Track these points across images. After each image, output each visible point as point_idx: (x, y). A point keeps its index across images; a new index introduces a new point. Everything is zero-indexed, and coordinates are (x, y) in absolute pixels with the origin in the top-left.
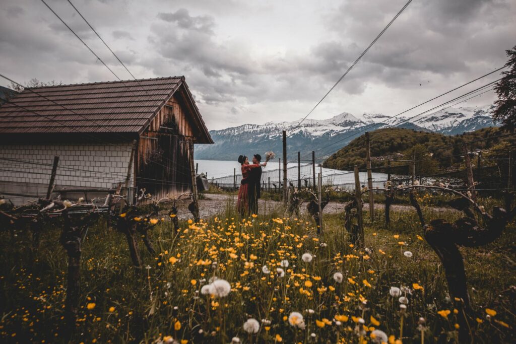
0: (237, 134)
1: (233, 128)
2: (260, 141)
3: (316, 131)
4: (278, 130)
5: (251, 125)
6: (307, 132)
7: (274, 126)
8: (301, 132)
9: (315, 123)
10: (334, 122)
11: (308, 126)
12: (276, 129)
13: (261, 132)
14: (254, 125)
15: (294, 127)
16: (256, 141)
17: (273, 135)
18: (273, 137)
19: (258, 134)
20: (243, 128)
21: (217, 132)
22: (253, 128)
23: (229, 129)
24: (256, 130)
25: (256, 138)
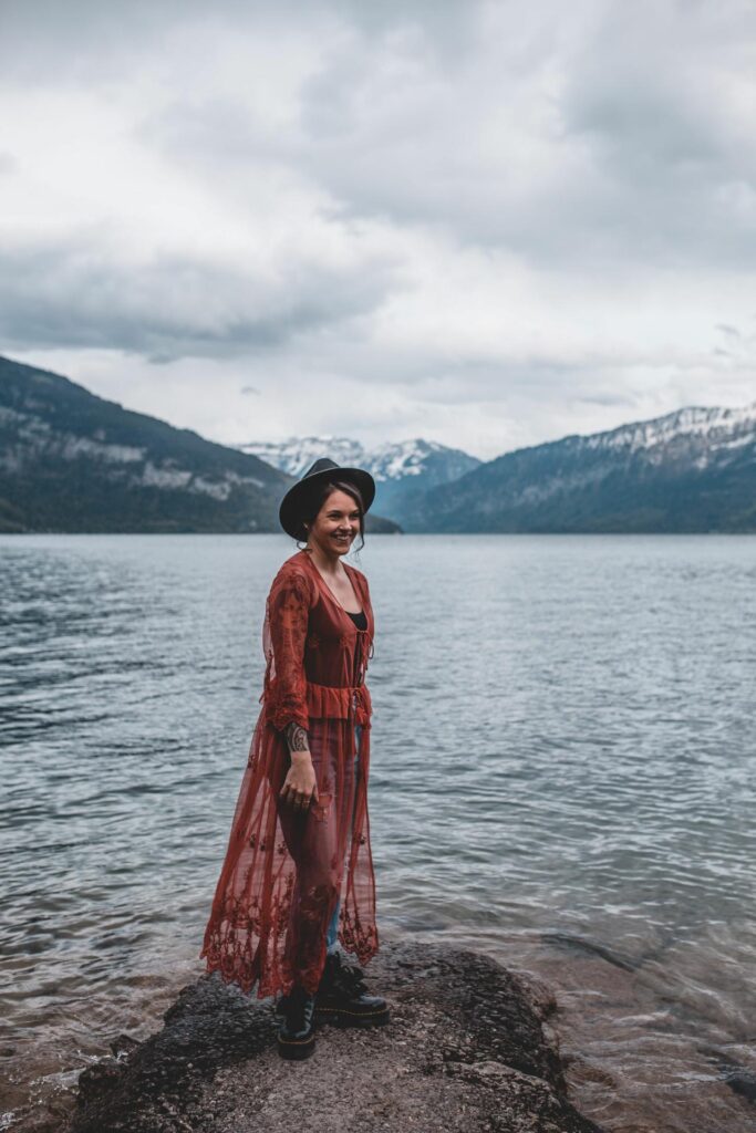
0: (652, 441)
1: (638, 424)
2: (736, 463)
5: (703, 410)
13: (738, 432)
14: (712, 410)
16: (723, 464)
19: (727, 439)
20: (673, 420)
21: (586, 439)
22: (708, 419)
23: (624, 428)
24: (722, 428)
25: (722, 454)
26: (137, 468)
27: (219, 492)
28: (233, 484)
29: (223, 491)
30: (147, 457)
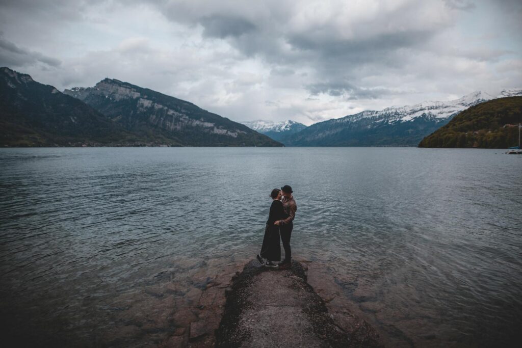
0: (355, 120)
1: (351, 116)
2: (378, 127)
3: (441, 113)
4: (398, 114)
5: (370, 111)
6: (431, 115)
7: (394, 111)
8: (424, 115)
9: (441, 104)
10: (464, 102)
11: (432, 108)
12: (396, 113)
13: (380, 117)
14: (372, 111)
15: (416, 110)
16: (375, 127)
17: (393, 120)
18: (393, 122)
19: (377, 120)
20: (361, 114)
21: (336, 120)
22: (371, 114)
23: (347, 117)
24: (375, 116)
25: (375, 124)
26: (212, 128)
27: (234, 135)
28: (238, 133)
29: (236, 135)
30: (215, 125)
